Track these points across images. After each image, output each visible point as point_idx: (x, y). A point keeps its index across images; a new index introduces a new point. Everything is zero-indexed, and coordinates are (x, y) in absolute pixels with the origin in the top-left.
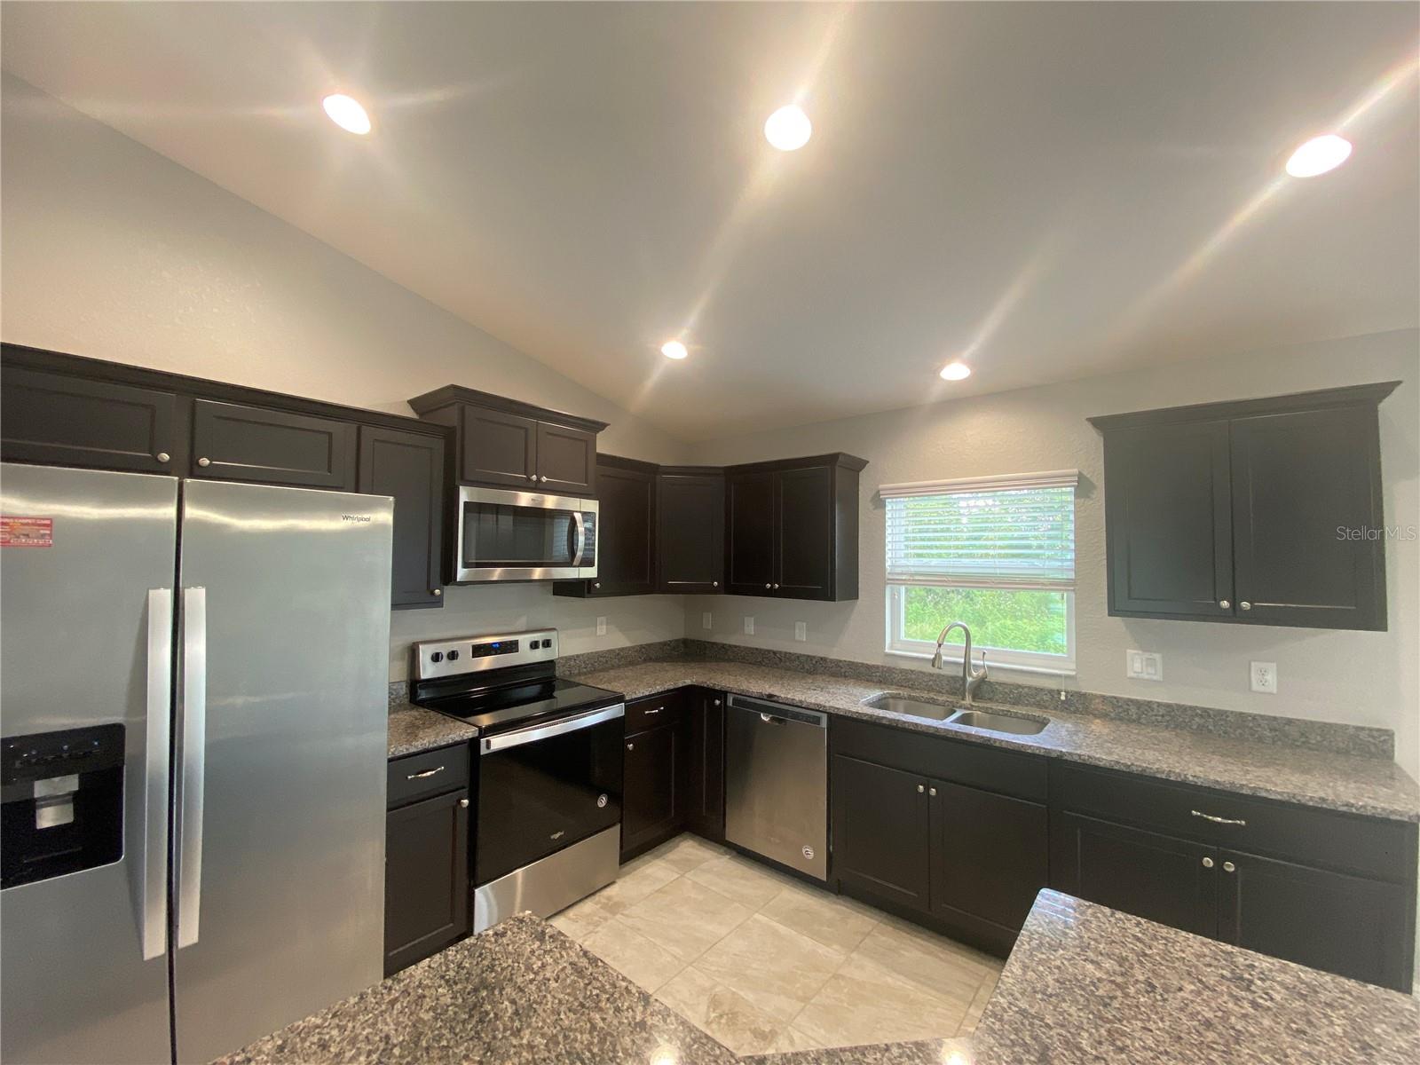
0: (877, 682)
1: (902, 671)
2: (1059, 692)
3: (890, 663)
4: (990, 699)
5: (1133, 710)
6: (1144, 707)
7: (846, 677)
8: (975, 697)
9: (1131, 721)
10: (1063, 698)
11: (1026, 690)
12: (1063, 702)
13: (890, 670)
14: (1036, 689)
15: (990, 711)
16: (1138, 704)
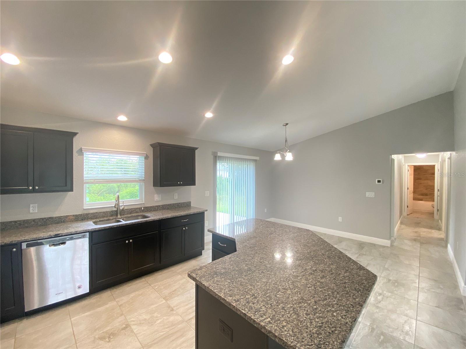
0: (81, 220)
1: (92, 214)
2: (141, 208)
3: (86, 212)
4: (123, 215)
5: (156, 208)
6: (158, 207)
7: (64, 222)
8: (121, 215)
9: (156, 210)
10: (143, 209)
11: (133, 209)
12: (142, 210)
13: (87, 214)
14: (136, 208)
15: (127, 217)
16: (157, 206)
